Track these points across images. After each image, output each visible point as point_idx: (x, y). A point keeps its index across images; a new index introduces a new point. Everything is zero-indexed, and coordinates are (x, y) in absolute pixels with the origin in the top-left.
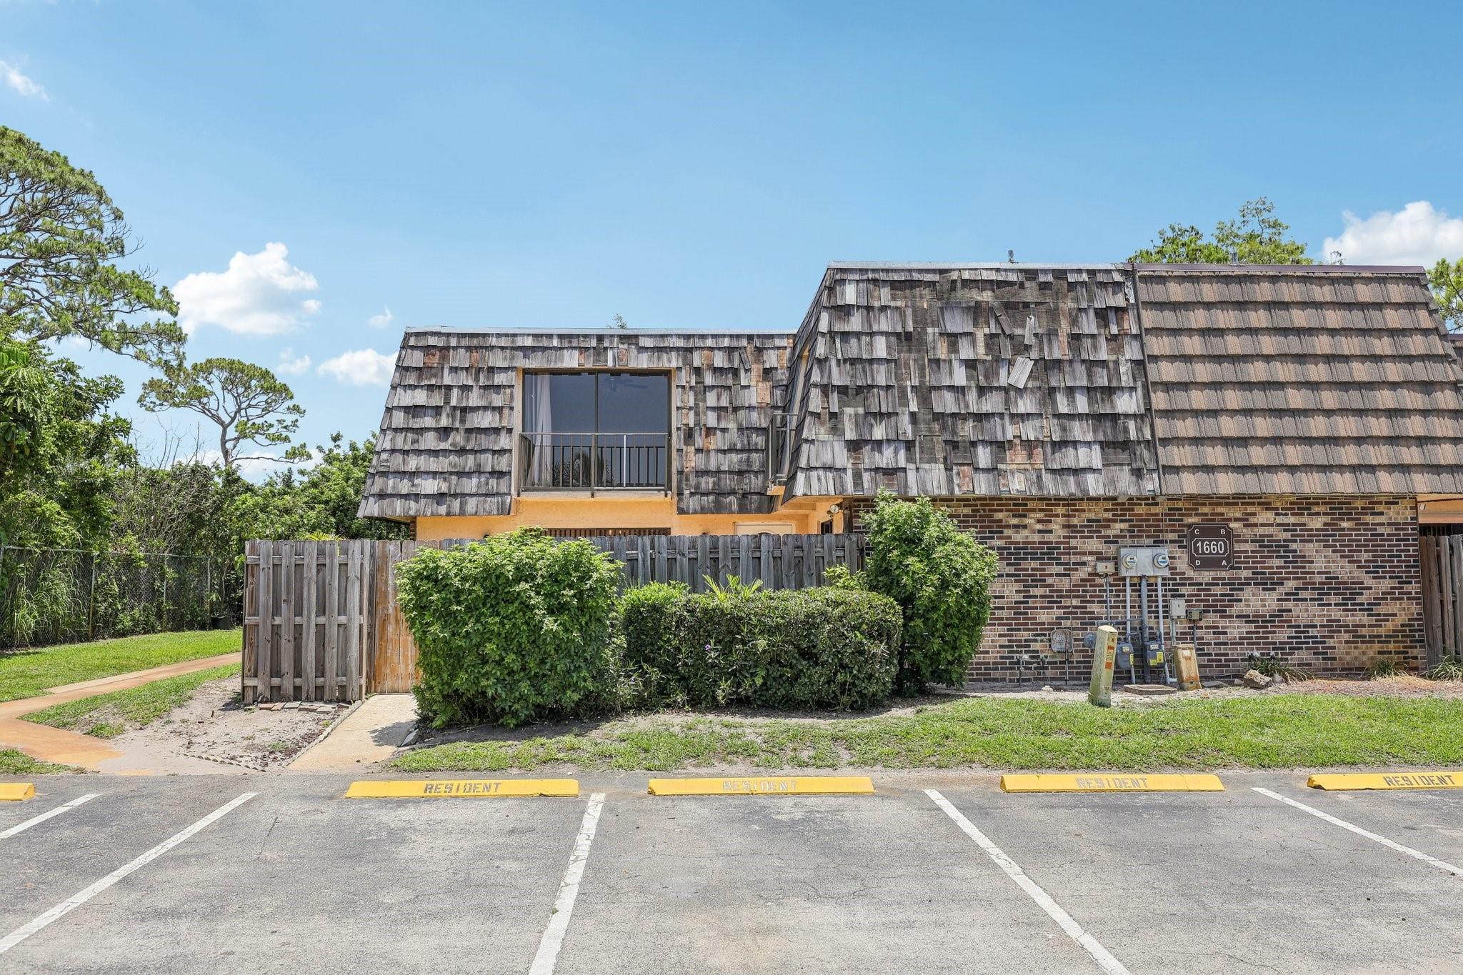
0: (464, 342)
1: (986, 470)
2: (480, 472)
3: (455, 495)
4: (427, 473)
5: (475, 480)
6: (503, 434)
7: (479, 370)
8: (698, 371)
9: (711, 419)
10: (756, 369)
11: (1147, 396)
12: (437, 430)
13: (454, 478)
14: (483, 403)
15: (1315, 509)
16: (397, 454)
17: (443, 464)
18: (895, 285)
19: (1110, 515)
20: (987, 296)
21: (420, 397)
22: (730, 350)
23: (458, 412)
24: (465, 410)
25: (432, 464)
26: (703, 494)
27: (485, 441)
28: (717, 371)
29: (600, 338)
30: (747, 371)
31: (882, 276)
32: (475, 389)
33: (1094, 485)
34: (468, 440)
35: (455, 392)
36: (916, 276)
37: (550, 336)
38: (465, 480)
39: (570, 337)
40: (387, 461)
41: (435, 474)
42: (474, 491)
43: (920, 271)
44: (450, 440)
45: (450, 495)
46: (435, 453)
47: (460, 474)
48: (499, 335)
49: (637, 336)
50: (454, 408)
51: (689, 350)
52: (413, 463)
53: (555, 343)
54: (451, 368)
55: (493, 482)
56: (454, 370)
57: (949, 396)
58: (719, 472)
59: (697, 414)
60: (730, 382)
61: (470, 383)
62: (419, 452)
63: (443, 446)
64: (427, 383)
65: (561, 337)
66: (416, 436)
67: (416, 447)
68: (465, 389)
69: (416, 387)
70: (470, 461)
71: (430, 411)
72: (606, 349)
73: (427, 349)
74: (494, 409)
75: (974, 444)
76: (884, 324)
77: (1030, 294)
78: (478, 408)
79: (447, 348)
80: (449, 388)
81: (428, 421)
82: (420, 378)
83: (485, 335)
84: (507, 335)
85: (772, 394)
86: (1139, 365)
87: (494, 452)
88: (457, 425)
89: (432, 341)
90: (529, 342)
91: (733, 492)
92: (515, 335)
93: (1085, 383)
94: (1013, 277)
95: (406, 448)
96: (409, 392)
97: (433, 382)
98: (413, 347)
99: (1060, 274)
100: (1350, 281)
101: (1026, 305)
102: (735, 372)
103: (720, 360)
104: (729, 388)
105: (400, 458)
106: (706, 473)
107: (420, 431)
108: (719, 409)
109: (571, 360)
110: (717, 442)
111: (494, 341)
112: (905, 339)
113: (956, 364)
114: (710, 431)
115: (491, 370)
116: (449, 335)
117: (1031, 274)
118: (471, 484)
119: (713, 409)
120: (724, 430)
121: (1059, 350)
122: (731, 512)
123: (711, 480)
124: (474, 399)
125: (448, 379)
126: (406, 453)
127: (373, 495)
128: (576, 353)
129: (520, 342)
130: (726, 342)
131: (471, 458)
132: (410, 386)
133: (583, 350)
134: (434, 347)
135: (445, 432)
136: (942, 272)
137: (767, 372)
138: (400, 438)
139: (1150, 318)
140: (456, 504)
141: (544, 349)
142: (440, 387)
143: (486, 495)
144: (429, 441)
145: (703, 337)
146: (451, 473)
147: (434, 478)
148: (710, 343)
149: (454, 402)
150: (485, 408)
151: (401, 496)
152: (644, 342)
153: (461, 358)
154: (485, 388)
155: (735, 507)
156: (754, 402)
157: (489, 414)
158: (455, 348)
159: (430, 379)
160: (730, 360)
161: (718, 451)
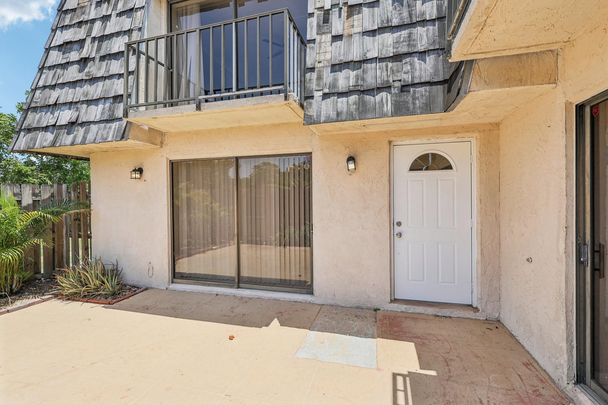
2: (105, 99)
3: (83, 124)
4: (65, 104)
5: (101, 106)
13: (84, 106)
14: (117, 30)
16: (46, 90)
21: (71, 35)
23: (97, 42)
24: (102, 39)
27: (112, 67)
32: (113, 18)
34: (100, 68)
35: (97, 24)
38: (93, 107)
40: (38, 96)
41: (70, 105)
42: (98, 119)
44: (86, 70)
45: (78, 124)
46: (74, 84)
47: (89, 102)
50: (94, 39)
52: (54, 96)
54: (97, 3)
58: (365, 61)
62: (61, 85)
63: (81, 76)
64: (78, 21)
66: (62, 71)
67: (61, 81)
68: (106, 18)
69: (70, 26)
70: (99, 89)
71: (75, 46)
74: (125, 33)
78: (113, 35)
80: (93, 21)
81: (74, 56)
82: (73, 18)
88: (95, 54)
91: (386, 87)
95: (53, 83)
96: (64, 32)
97: (82, 19)
105: (47, 93)
106: (346, 65)
107: (66, 65)
110: (363, 22)
114: (352, 10)
118: (97, 112)
122: (383, 115)
124: (111, 27)
125: (93, 14)
126: (52, 87)
127: (24, 130)
131: (101, 84)
132: (66, 26)
135: (84, 62)
138: (51, 75)
140: (81, 131)
142: (86, 22)
143: (107, 121)
144: (71, 74)
146: (82, 102)
147: (70, 109)
149: (95, 34)
150: (118, 34)
154: (121, 14)
157: (120, 39)
159: (80, 17)
161: (366, 33)
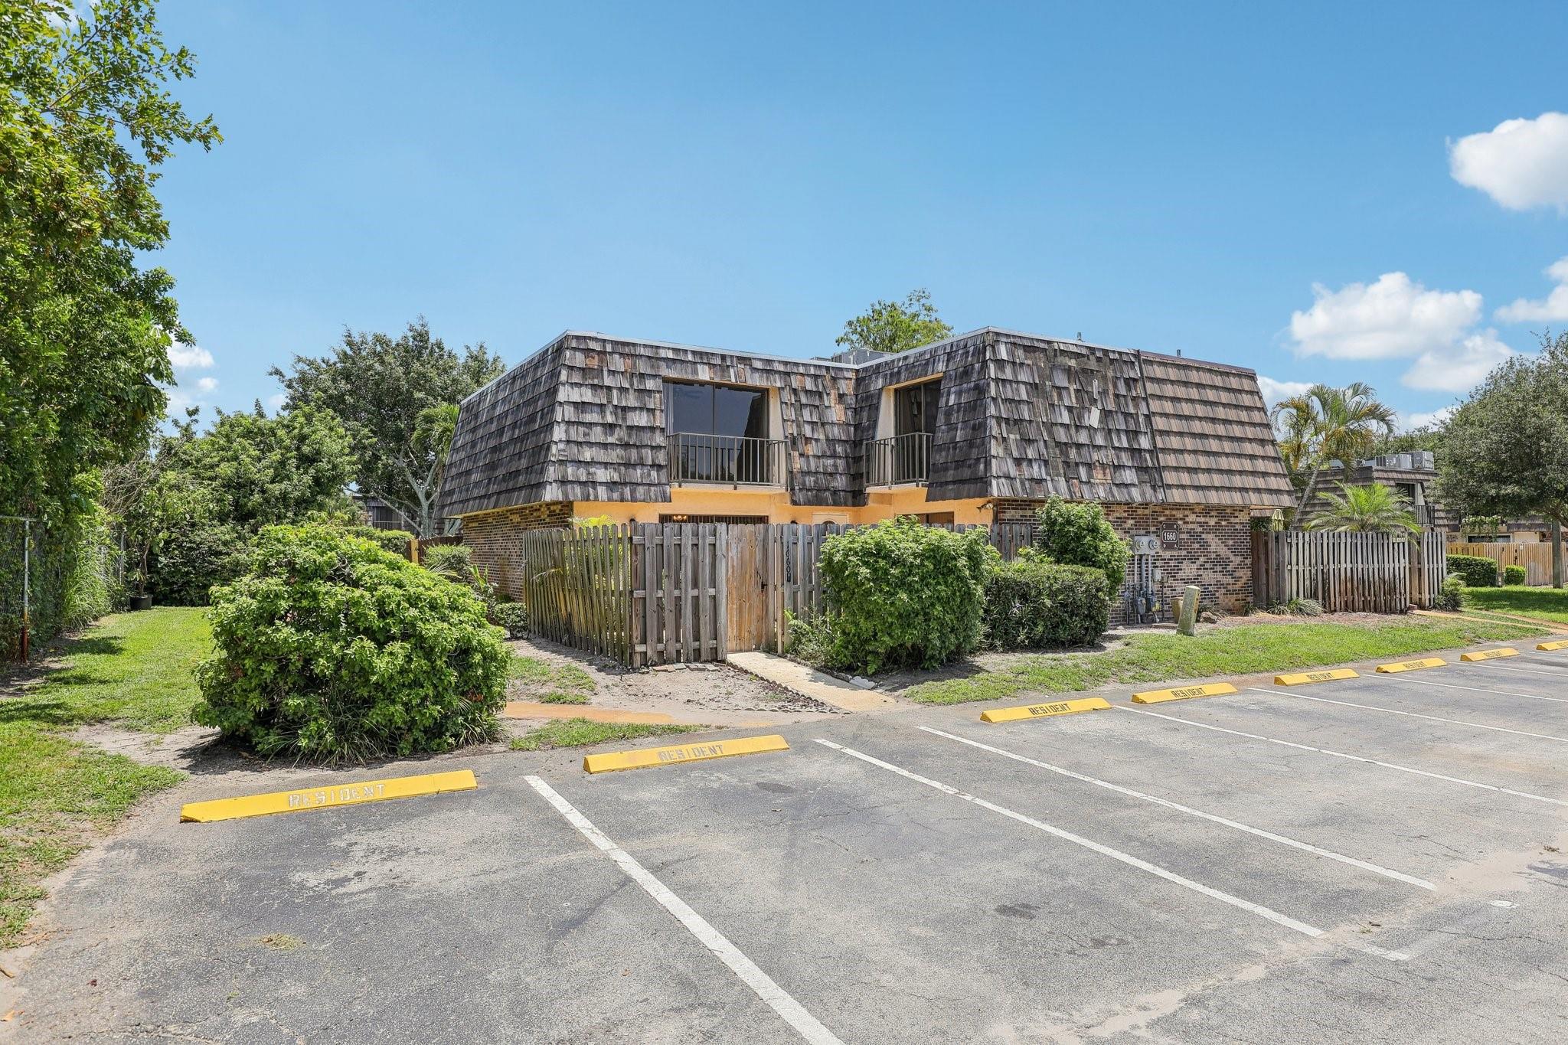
0: (620, 349)
1: (1086, 483)
2: (643, 465)
3: (625, 484)
4: (600, 463)
5: (640, 471)
6: (658, 432)
7: (632, 375)
8: (795, 391)
9: (807, 431)
10: (833, 393)
11: (1153, 438)
12: (602, 425)
13: (623, 468)
14: (639, 404)
15: (1212, 513)
16: (572, 445)
17: (614, 456)
18: (1026, 349)
19: (1126, 515)
20: (1072, 363)
21: (588, 396)
22: (815, 377)
23: (619, 411)
24: (625, 409)
25: (601, 455)
26: (808, 490)
27: (646, 438)
28: (807, 392)
29: (723, 357)
30: (828, 394)
31: (1018, 341)
32: (631, 392)
33: (1136, 494)
34: (630, 436)
35: (615, 392)
36: (1036, 344)
37: (685, 351)
38: (632, 470)
39: (701, 354)
40: (564, 450)
41: (606, 465)
42: (640, 480)
43: (1038, 340)
44: (616, 435)
45: (621, 484)
46: (605, 446)
47: (628, 465)
48: (645, 346)
49: (750, 359)
50: (616, 407)
51: (788, 374)
52: (588, 454)
53: (690, 357)
54: (609, 371)
55: (654, 474)
56: (612, 373)
57: (1062, 431)
58: (817, 473)
59: (798, 426)
60: (817, 403)
61: (627, 386)
62: (591, 444)
63: (610, 440)
64: (590, 382)
65: (694, 353)
66: (587, 430)
67: (587, 439)
68: (622, 389)
69: (581, 385)
70: (634, 454)
71: (596, 409)
72: (728, 366)
73: (588, 351)
74: (648, 410)
75: (1077, 464)
76: (1023, 377)
77: (1093, 364)
78: (635, 409)
79: (604, 353)
80: (609, 388)
81: (595, 417)
82: (584, 377)
83: (634, 345)
84: (652, 347)
85: (845, 414)
86: (1148, 417)
87: (653, 448)
88: (620, 422)
89: (592, 345)
90: (670, 355)
91: (827, 489)
92: (658, 347)
93: (1124, 428)
94: (1084, 351)
95: (580, 440)
96: (576, 389)
97: (596, 382)
98: (574, 349)
99: (1106, 352)
100: (1228, 374)
101: (1092, 371)
102: (820, 395)
103: (809, 384)
104: (817, 407)
105: (575, 449)
106: (809, 473)
107: (590, 425)
108: (812, 423)
109: (704, 374)
110: (811, 449)
111: (642, 351)
112: (1034, 387)
113: (1062, 408)
114: (808, 440)
115: (642, 376)
116: (604, 341)
117: (1092, 350)
118: (638, 474)
119: (808, 422)
120: (817, 440)
121: (1111, 406)
122: (827, 505)
123: (812, 479)
124: (631, 401)
125: (608, 381)
126: (579, 444)
127: (555, 481)
128: (706, 367)
129: (663, 354)
130: (812, 371)
131: (634, 452)
132: (576, 384)
133: (712, 366)
134: (593, 350)
135: (610, 427)
136: (1049, 342)
137: (841, 396)
138: (573, 430)
139: (1151, 388)
140: (627, 490)
141: (682, 362)
142: (601, 387)
143: (650, 485)
144: (597, 434)
145: (796, 364)
146: (619, 464)
147: (606, 468)
148: (801, 370)
149: (615, 402)
150: (641, 409)
151: (580, 483)
152: (758, 365)
153: (618, 363)
154: (639, 391)
155: (830, 501)
156: (835, 420)
157: (645, 414)
158: (611, 353)
159: (593, 378)
160: (817, 386)
161: (814, 456)
